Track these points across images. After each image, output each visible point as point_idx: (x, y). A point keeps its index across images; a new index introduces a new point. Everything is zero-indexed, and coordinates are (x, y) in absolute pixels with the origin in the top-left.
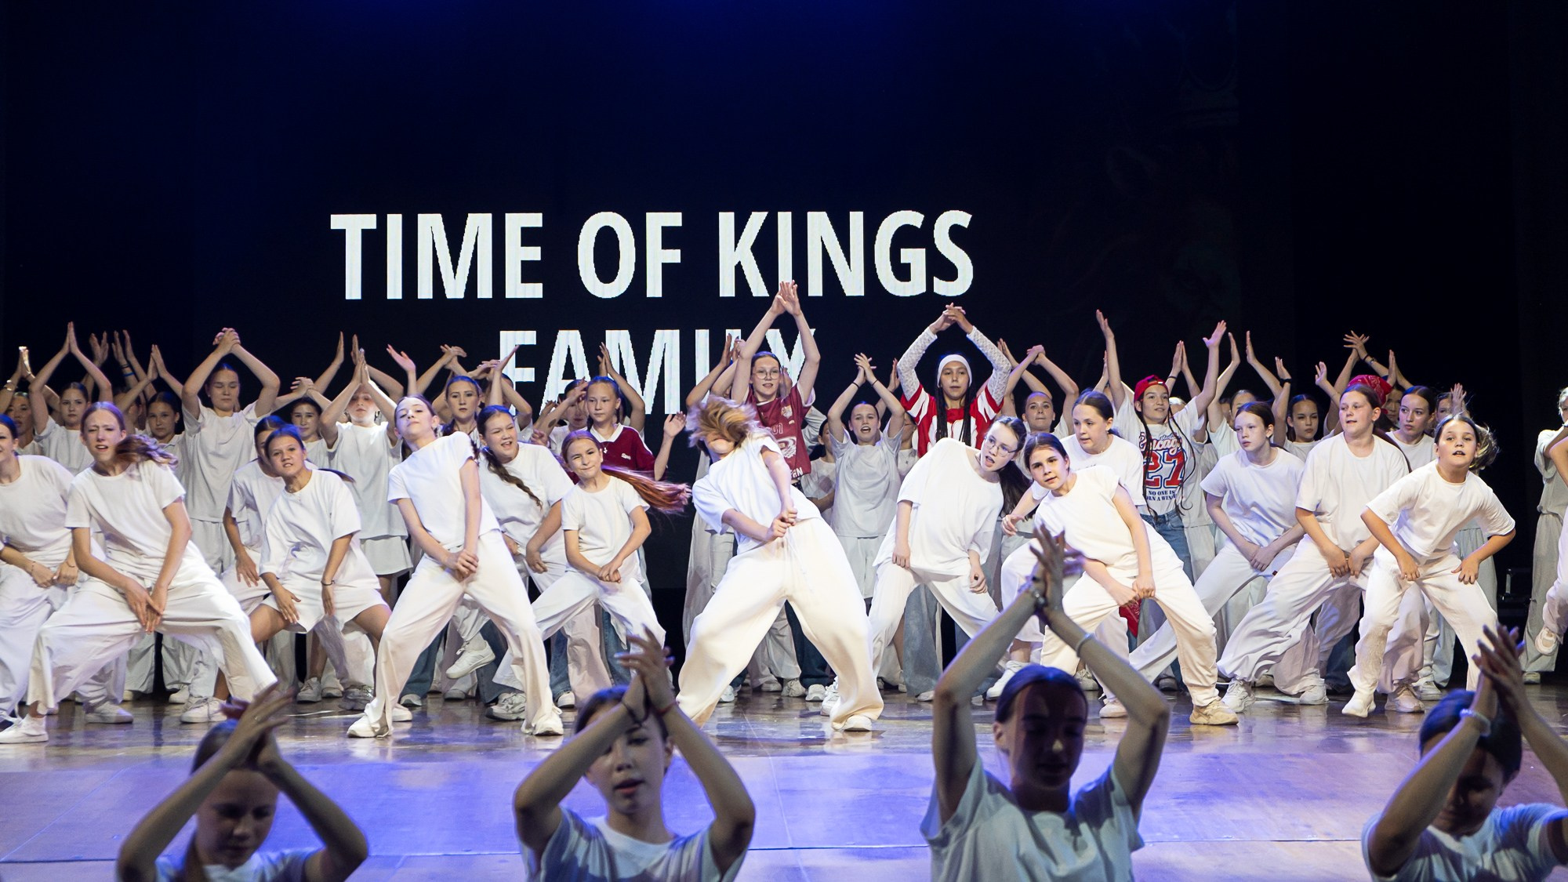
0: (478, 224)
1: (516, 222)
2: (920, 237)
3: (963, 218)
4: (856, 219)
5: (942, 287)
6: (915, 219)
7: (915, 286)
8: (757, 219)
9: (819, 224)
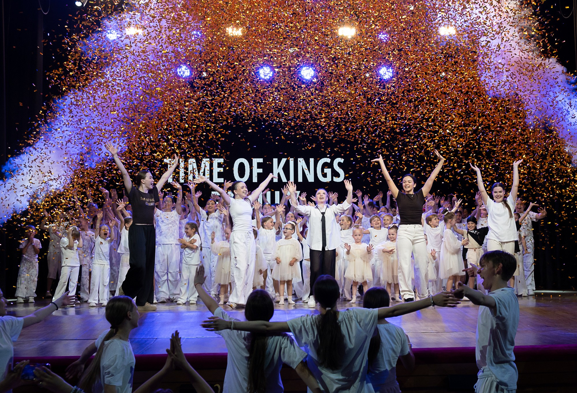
0: (205, 162)
1: (216, 161)
2: (330, 165)
3: (342, 160)
4: (312, 160)
5: (336, 180)
6: (328, 160)
7: (328, 179)
8: (284, 160)
9: (301, 162)
